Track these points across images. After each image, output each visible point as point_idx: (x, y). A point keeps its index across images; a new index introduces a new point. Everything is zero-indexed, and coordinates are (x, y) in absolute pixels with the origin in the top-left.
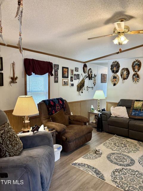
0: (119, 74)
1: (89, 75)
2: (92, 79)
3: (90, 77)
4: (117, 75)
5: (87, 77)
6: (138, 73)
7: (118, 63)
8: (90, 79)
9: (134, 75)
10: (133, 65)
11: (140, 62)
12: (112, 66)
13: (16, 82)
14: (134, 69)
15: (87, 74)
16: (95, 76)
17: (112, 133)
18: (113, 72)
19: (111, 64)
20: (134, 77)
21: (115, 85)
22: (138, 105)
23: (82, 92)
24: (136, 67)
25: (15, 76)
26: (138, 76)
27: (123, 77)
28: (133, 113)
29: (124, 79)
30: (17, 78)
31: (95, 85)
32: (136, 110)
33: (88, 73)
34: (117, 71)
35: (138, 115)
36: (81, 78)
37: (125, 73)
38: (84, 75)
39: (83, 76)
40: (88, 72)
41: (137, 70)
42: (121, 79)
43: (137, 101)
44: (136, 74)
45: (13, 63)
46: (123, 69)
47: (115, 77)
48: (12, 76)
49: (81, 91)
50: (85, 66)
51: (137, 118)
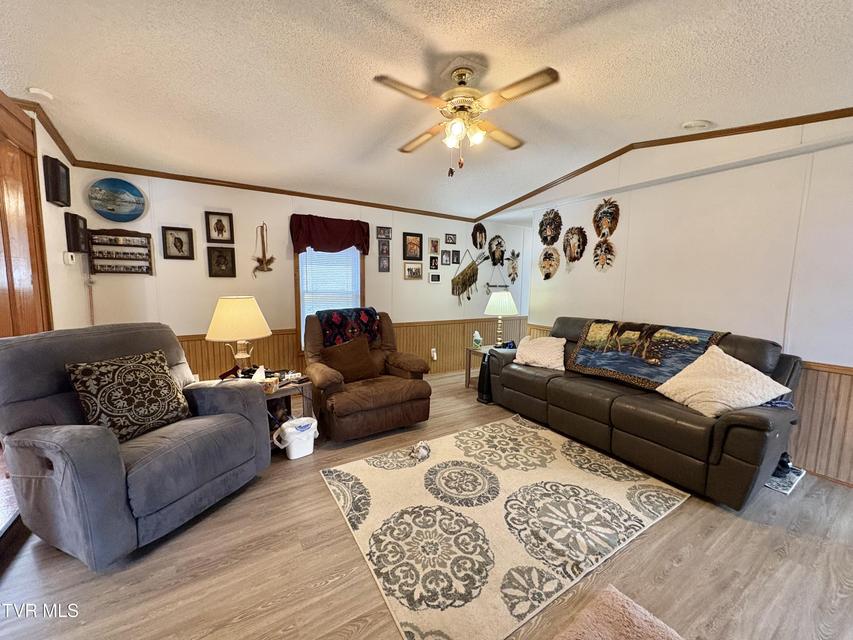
0: (559, 245)
1: (493, 254)
2: (502, 264)
3: (497, 259)
4: (555, 250)
5: (487, 258)
6: (611, 239)
7: (557, 215)
8: (495, 264)
9: (599, 246)
10: (596, 216)
11: (616, 206)
12: (542, 225)
13: (270, 270)
14: (598, 228)
15: (486, 250)
16: (515, 256)
17: (510, 408)
18: (545, 240)
19: (541, 218)
20: (599, 252)
21: (548, 276)
22: (599, 334)
23: (469, 298)
24: (606, 223)
25: (268, 257)
26: (609, 250)
27: (568, 252)
28: (581, 358)
29: (573, 259)
30: (271, 260)
31: (513, 280)
32: (592, 348)
33: (490, 248)
34: (555, 239)
35: (594, 366)
36: (465, 263)
37: (575, 240)
38: (475, 252)
39: (469, 254)
40: (490, 244)
41: (605, 230)
42: (563, 259)
43: (598, 321)
44: (605, 242)
45: (262, 227)
46: (570, 231)
47: (548, 256)
48: (260, 256)
49: (465, 294)
50: (479, 229)
51: (588, 371)
